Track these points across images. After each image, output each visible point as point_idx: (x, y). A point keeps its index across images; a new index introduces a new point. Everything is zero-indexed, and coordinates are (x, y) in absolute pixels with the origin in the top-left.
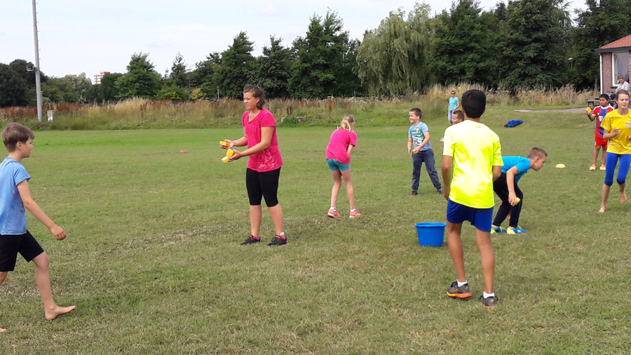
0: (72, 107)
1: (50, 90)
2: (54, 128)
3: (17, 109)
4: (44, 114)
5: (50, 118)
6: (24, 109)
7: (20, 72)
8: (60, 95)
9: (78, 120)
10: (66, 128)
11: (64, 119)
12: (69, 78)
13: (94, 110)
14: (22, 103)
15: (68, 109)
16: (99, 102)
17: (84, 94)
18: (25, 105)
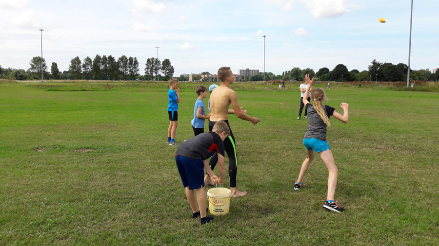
0: (422, 82)
1: (412, 75)
2: (414, 90)
3: (399, 82)
4: (410, 85)
5: (412, 86)
6: (402, 82)
7: (401, 68)
8: (417, 77)
9: (424, 88)
10: (419, 91)
11: (418, 87)
12: (421, 71)
13: (432, 84)
14: (400, 80)
15: (420, 83)
16: (435, 80)
17: (427, 77)
18: (402, 81)
